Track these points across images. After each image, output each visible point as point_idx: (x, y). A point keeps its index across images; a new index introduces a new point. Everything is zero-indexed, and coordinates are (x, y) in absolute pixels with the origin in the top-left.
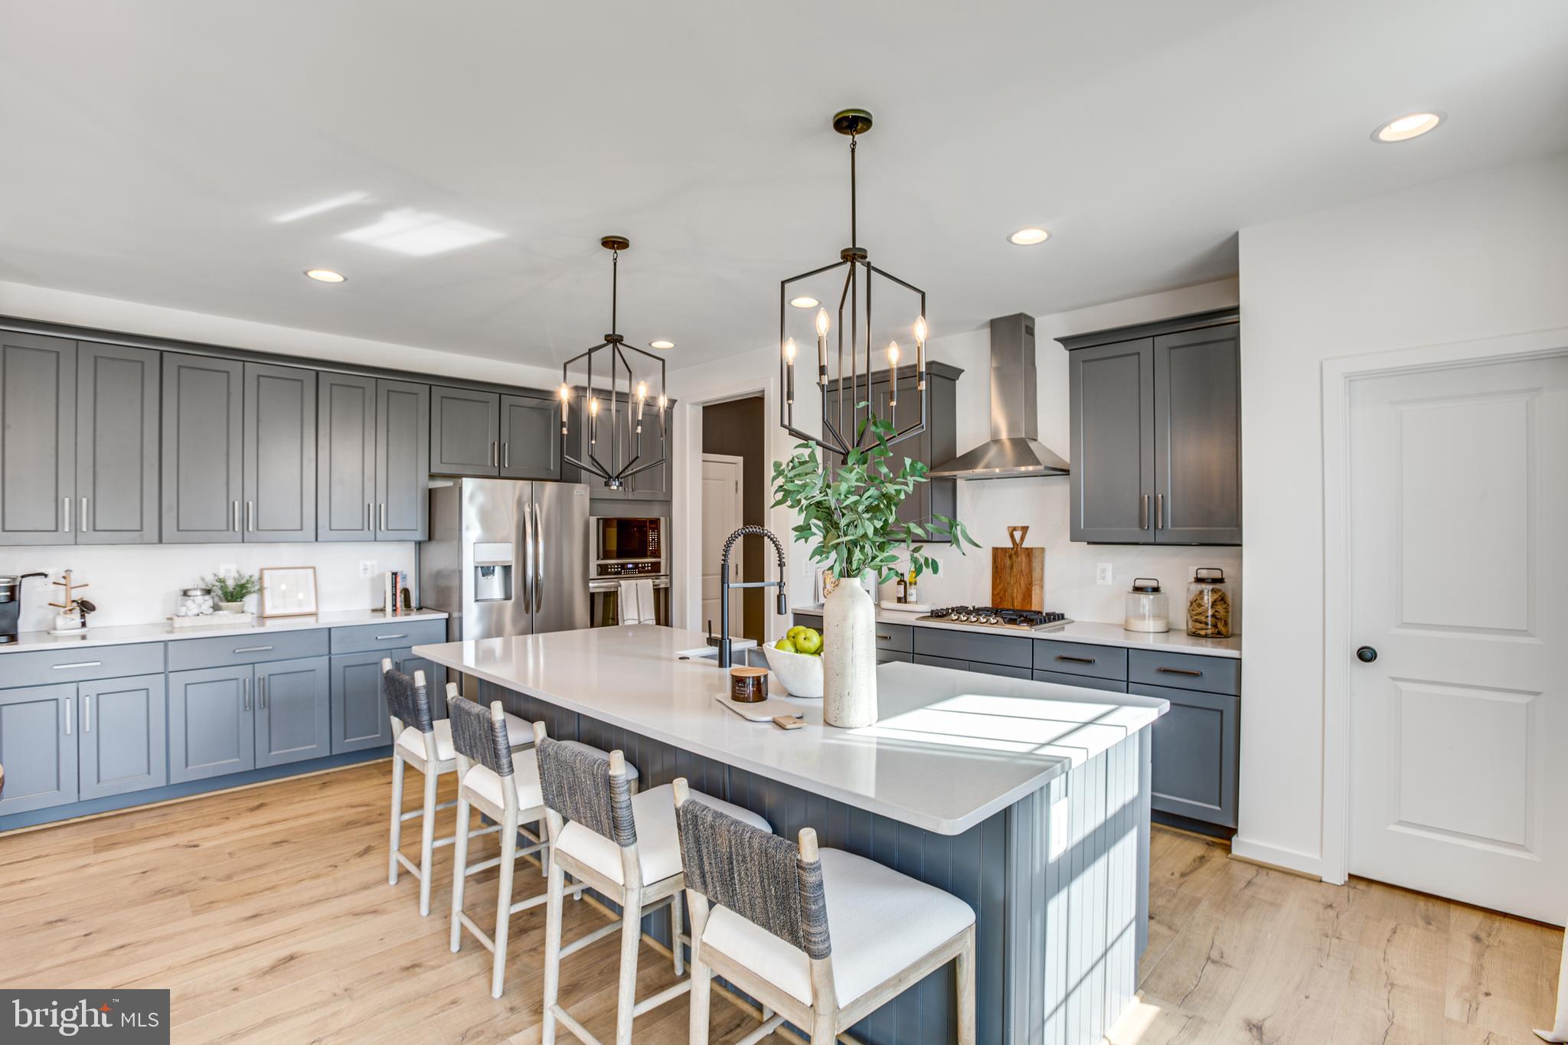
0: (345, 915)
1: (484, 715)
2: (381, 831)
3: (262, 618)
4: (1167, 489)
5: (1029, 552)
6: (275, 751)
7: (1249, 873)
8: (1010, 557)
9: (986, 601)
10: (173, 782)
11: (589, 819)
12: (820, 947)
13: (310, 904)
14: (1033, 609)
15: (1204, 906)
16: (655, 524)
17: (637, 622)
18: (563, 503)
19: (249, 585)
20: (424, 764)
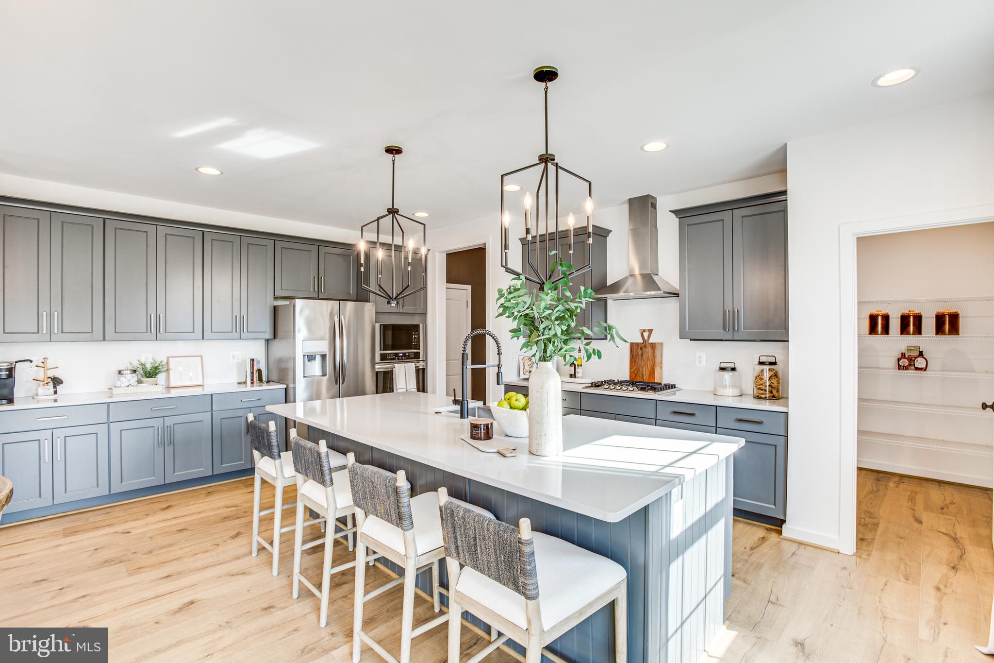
0: (225, 575)
1: (314, 449)
2: (245, 523)
3: (169, 388)
4: (740, 306)
5: (653, 345)
6: (177, 472)
7: (794, 547)
8: (641, 349)
9: (626, 377)
10: (112, 492)
11: (383, 514)
12: (533, 593)
13: (202, 569)
14: (656, 382)
15: (766, 568)
16: (416, 327)
17: (405, 390)
18: (358, 315)
19: (160, 367)
20: (274, 480)
